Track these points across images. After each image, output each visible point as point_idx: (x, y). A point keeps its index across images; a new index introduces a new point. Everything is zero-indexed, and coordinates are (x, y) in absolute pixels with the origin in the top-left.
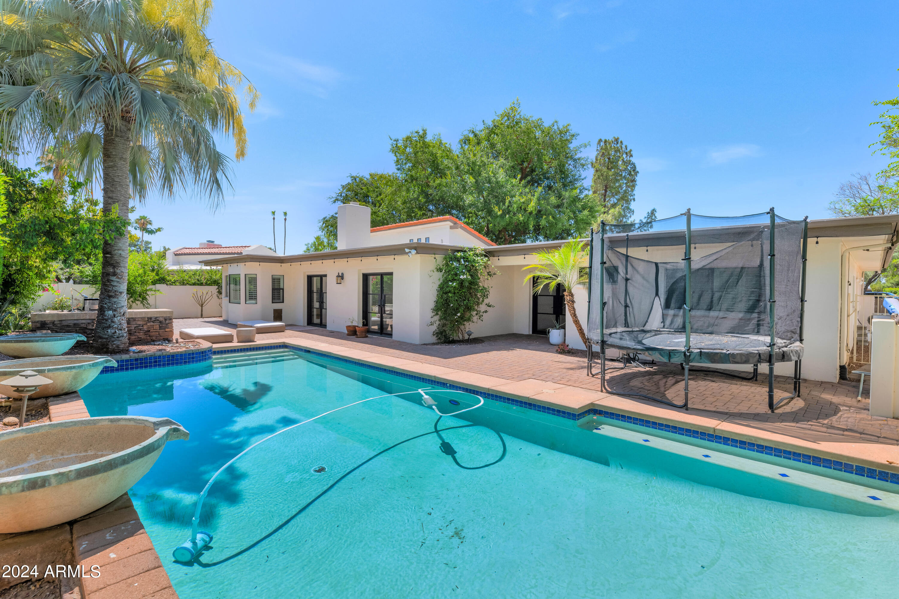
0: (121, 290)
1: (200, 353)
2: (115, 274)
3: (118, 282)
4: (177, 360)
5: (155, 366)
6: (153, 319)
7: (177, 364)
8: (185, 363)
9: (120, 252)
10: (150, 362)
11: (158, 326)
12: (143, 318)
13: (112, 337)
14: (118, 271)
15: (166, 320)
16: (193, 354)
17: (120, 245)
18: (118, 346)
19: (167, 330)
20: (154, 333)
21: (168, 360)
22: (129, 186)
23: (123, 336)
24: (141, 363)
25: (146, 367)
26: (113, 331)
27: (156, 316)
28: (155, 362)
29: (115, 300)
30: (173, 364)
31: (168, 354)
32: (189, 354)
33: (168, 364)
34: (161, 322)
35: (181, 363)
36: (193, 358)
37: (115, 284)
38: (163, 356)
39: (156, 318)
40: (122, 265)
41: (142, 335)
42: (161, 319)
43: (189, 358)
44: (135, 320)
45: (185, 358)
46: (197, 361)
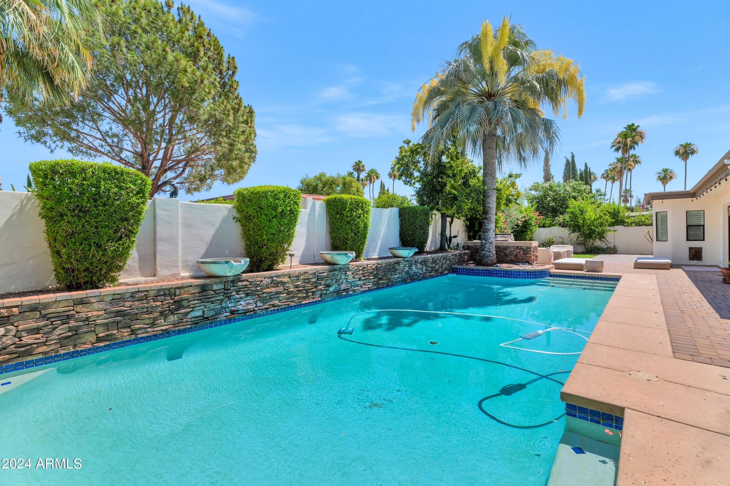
0: (489, 228)
1: (525, 272)
2: (486, 218)
3: (488, 223)
4: (509, 274)
5: (496, 276)
6: (519, 248)
7: (509, 277)
8: (514, 277)
9: (489, 205)
10: (494, 273)
11: (522, 252)
12: (514, 247)
13: (484, 256)
14: (488, 217)
15: (527, 248)
16: (520, 272)
17: (488, 200)
18: (487, 262)
19: (528, 255)
20: (520, 257)
21: (504, 274)
22: (495, 163)
23: (490, 256)
24: (489, 273)
25: (491, 276)
26: (485, 252)
27: (521, 245)
28: (496, 273)
29: (486, 234)
30: (506, 277)
31: (504, 270)
32: (517, 272)
33: (504, 277)
34: (524, 250)
35: (511, 277)
36: (520, 275)
37: (486, 224)
38: (501, 271)
39: (521, 247)
40: (490, 213)
41: (513, 258)
42: (524, 248)
43: (517, 275)
44: (509, 248)
45: (514, 274)
46: (522, 278)
